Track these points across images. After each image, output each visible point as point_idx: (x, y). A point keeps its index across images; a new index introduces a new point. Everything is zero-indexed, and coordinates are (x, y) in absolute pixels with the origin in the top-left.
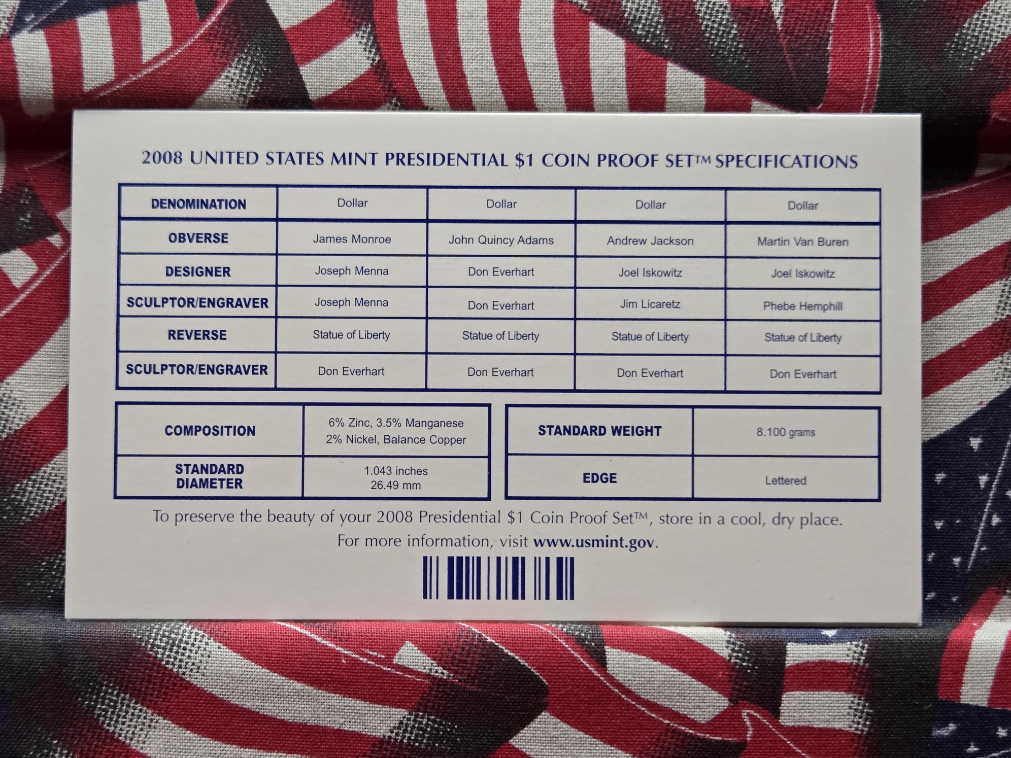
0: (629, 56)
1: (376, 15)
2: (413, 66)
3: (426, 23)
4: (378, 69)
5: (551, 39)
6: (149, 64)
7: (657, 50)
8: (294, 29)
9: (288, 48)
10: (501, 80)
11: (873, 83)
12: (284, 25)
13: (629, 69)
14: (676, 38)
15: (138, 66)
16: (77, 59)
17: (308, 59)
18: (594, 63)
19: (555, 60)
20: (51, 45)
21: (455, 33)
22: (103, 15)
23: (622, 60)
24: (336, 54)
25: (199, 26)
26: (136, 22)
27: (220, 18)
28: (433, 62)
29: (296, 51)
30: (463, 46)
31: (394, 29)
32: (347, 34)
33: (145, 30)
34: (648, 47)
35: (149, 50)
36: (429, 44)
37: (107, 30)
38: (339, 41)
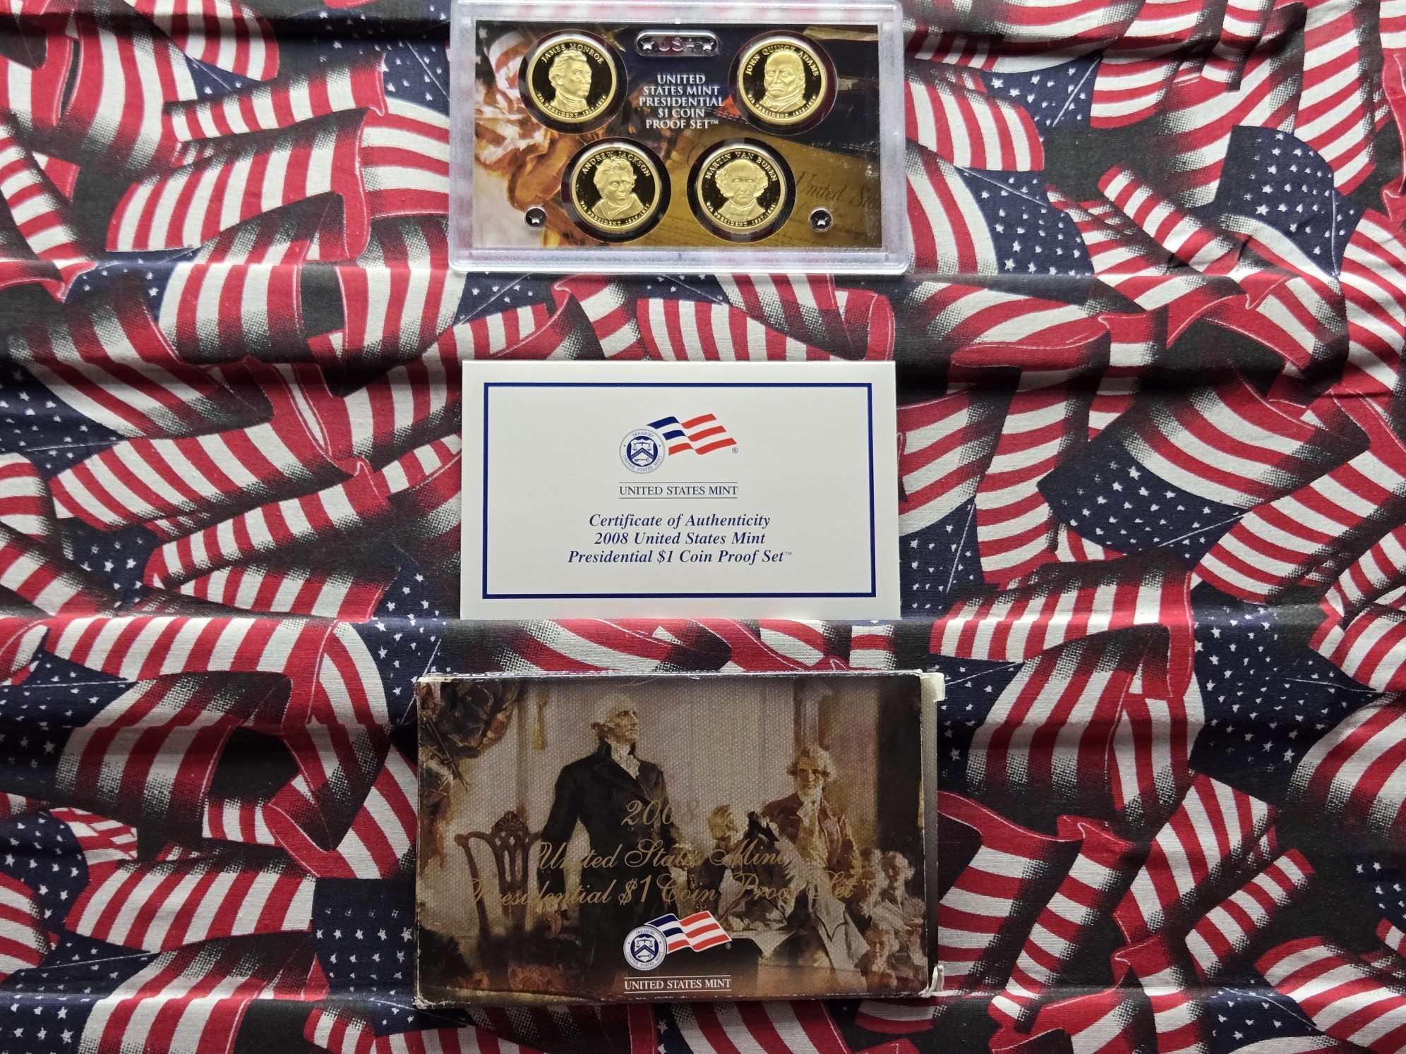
0: (767, 334)
1: (638, 315)
2: (658, 340)
3: (664, 318)
4: (640, 342)
5: (727, 326)
6: (523, 340)
7: (781, 331)
8: (597, 322)
9: (594, 331)
10: (702, 346)
11: (891, 347)
12: (591, 320)
13: (767, 341)
14: (791, 325)
15: (517, 341)
16: (487, 338)
17: (604, 336)
18: (749, 338)
19: (729, 336)
20: (473, 331)
21: (679, 323)
22: (499, 315)
23: (764, 336)
24: (618, 334)
25: (548, 321)
26: (517, 319)
27: (559, 316)
28: (667, 338)
29: (598, 333)
30: (683, 330)
31: (647, 321)
32: (624, 324)
33: (521, 323)
34: (777, 330)
35: (523, 335)
36: (666, 329)
37: (501, 323)
38: (620, 327)
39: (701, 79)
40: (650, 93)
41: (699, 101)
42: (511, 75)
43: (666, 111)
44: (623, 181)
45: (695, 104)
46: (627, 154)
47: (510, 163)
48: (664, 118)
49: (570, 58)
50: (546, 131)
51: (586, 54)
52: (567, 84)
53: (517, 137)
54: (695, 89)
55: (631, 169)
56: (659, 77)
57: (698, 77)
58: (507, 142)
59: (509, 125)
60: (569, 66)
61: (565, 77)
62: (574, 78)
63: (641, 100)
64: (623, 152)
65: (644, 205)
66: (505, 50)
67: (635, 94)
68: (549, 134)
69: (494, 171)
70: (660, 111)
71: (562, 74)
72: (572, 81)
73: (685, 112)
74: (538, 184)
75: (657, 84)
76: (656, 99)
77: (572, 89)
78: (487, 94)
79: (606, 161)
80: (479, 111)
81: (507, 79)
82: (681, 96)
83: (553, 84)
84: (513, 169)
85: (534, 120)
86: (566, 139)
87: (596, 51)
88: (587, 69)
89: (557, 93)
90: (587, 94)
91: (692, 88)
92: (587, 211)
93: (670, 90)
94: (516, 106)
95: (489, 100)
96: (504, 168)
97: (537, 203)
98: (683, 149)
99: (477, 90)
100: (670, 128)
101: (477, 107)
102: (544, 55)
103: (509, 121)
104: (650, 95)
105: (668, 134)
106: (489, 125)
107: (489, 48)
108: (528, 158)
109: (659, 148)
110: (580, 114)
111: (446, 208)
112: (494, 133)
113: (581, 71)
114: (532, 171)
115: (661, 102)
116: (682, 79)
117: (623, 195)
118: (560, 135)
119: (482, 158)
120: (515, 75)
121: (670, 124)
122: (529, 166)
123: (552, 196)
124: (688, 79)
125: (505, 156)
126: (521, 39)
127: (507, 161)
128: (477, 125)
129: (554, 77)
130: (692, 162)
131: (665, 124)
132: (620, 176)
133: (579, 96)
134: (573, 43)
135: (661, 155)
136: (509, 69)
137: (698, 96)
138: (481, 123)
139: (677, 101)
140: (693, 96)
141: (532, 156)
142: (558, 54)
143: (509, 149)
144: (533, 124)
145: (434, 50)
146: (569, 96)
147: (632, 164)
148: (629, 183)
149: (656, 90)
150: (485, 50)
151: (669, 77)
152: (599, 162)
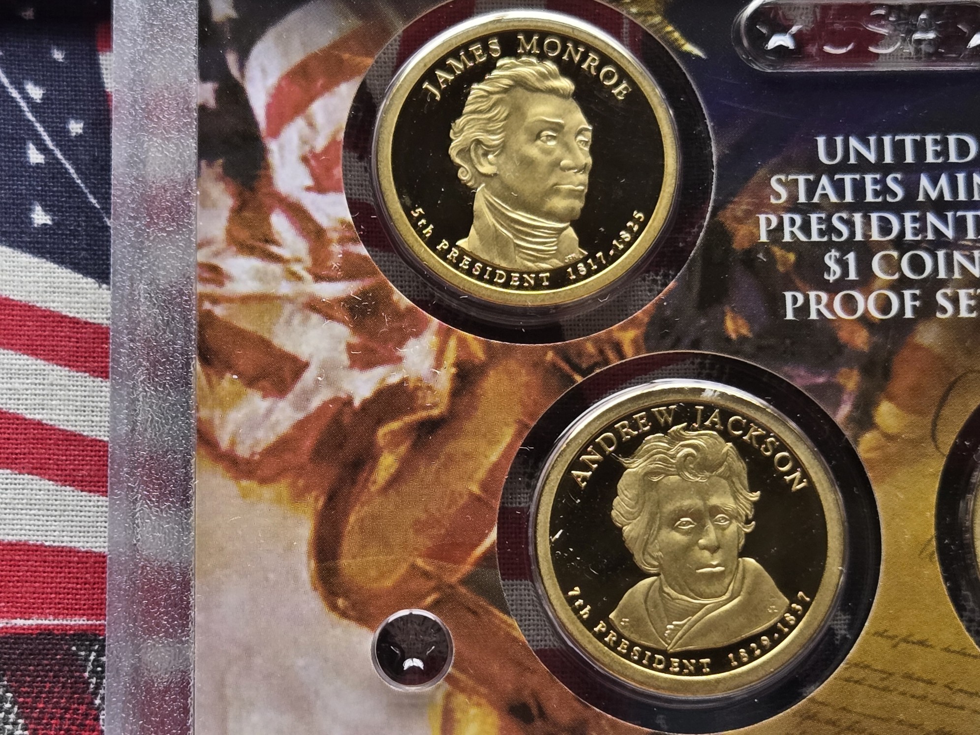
39: (963, 149)
40: (793, 197)
41: (960, 224)
42: (320, 144)
43: (851, 257)
44: (714, 511)
45: (949, 233)
46: (725, 414)
47: (319, 453)
48: (842, 283)
49: (520, 83)
50: (444, 337)
51: (568, 69)
52: (510, 174)
53: (345, 359)
54: (943, 181)
55: (740, 466)
56: (821, 141)
57: (952, 139)
58: (309, 377)
59: (315, 318)
60: (517, 111)
61: (503, 148)
62: (533, 151)
63: (765, 223)
64: (709, 408)
65: (792, 597)
66: (297, 57)
67: (741, 205)
68: (452, 343)
69: (264, 481)
70: (830, 259)
71: (495, 140)
72: (527, 163)
73: (917, 265)
74: (419, 527)
75: (814, 166)
76: (814, 217)
77: (528, 189)
78: (237, 212)
79: (655, 442)
80: (215, 274)
81: (305, 160)
82: (899, 209)
83: (464, 175)
84: (330, 473)
85: (402, 300)
86: (513, 365)
87: (605, 60)
88: (578, 118)
89: (479, 204)
90: (579, 204)
91: (935, 182)
92: (590, 624)
93: (859, 188)
94: (336, 248)
95: (243, 235)
96: (300, 470)
97: (415, 600)
98: (916, 390)
99: (205, 201)
100: (865, 320)
101: (202, 256)
102: (429, 75)
103: (314, 306)
104: (793, 206)
105: (861, 339)
106: (245, 322)
107: (243, 56)
108: (382, 431)
109: (835, 392)
110: (559, 278)
111: (97, 609)
112: (265, 345)
113: (558, 128)
114: (395, 480)
115: (832, 229)
116: (898, 148)
117: (714, 564)
118: (488, 349)
119: (224, 443)
120: (333, 143)
121: (867, 304)
122: (387, 463)
123: (466, 568)
124: (920, 147)
125: (300, 426)
126: (352, 23)
127: (308, 443)
128: (207, 321)
129: (464, 152)
130: (948, 439)
131: (849, 304)
132: (703, 492)
133: (550, 215)
134: (528, 34)
135: (841, 414)
136: (311, 125)
137: (956, 205)
138: (219, 311)
139: (885, 228)
140: (940, 207)
141: (395, 425)
142: (479, 73)
143: (316, 403)
144: (398, 314)
145: (58, 55)
146: (520, 216)
147: (744, 449)
148: (733, 517)
149: (812, 188)
150: (231, 59)
151: (853, 142)
152: (630, 448)
